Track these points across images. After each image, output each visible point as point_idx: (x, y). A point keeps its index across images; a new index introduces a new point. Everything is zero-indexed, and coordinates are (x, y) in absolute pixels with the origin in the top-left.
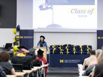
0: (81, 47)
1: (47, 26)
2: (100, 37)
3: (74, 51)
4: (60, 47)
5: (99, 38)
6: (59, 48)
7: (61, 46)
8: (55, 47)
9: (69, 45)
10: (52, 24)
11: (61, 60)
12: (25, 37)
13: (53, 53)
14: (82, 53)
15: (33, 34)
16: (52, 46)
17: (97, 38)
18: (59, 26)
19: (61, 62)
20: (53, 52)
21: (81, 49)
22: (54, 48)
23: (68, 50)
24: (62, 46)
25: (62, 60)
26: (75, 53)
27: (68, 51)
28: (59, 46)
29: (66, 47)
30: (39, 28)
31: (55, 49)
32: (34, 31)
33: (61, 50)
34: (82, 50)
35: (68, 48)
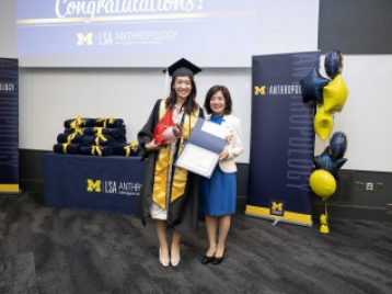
2: (263, 88)
5: (261, 90)
6: (96, 131)
7: (108, 121)
13: (65, 148)
15: (16, 75)
16: (73, 120)
17: (253, 90)
20: (66, 145)
22: (78, 130)
24: (111, 122)
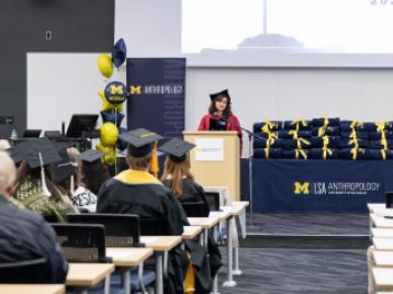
0: (381, 128)
1: (241, 41)
3: (353, 146)
4: (293, 127)
6: (292, 135)
7: (300, 123)
8: (273, 130)
9: (334, 122)
10: (261, 31)
11: (297, 185)
12: (149, 90)
13: (267, 153)
14: (384, 155)
15: (184, 75)
16: (263, 124)
18: (290, 41)
19: (297, 191)
20: (267, 150)
21: (383, 136)
22: (271, 135)
23: (326, 140)
24: (305, 124)
25: (302, 184)
26: (359, 153)
27: (329, 146)
28: (289, 126)
29: (321, 131)
30: (207, 52)
31: (272, 138)
32: (188, 64)
33: (299, 143)
34: (384, 142)
35: (327, 133)
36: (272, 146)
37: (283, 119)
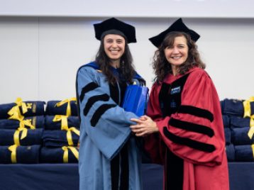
4: (62, 110)
8: (28, 115)
13: (14, 153)
33: (69, 137)
36: (23, 142)
37: (46, 98)
